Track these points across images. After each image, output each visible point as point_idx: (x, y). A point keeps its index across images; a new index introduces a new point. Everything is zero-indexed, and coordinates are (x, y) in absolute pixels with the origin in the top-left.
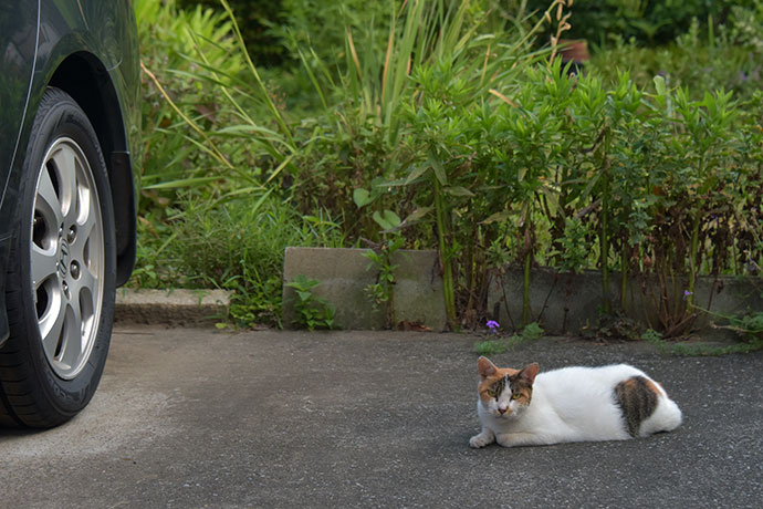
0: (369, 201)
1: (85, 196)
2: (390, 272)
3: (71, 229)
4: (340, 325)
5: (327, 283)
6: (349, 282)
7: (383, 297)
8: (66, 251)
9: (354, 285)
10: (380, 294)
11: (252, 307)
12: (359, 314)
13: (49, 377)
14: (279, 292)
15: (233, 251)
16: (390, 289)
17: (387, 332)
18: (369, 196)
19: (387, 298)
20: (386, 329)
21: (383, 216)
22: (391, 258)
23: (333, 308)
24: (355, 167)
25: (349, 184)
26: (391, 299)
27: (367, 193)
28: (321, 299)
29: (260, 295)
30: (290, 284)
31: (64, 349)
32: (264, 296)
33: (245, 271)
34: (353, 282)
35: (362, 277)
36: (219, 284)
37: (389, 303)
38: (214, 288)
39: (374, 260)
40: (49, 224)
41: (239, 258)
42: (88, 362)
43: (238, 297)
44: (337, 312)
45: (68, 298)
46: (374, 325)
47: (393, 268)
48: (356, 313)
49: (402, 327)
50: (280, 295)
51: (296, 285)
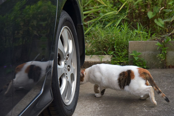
0: (153, 16)
1: (71, 43)
2: (165, 50)
3: (67, 55)
4: (148, 67)
5: (144, 53)
6: (151, 52)
7: (163, 58)
8: (66, 63)
9: (152, 53)
10: (162, 57)
11: (118, 61)
12: (155, 63)
13: (64, 107)
14: (127, 56)
15: (111, 42)
16: (165, 55)
17: (164, 69)
18: (153, 14)
19: (164, 59)
20: (164, 68)
21: (158, 20)
22: (165, 45)
23: (145, 61)
24: (148, 4)
25: (146, 10)
26: (166, 58)
27: (152, 13)
28: (142, 59)
29: (121, 57)
30: (131, 54)
31: (67, 95)
32: (122, 57)
33: (116, 49)
34: (152, 52)
35: (155, 50)
36: (107, 53)
37: (165, 60)
38: (105, 54)
39: (160, 46)
40: (61, 57)
41: (113, 44)
42: (74, 97)
43: (114, 58)
44: (147, 62)
45: (67, 78)
46: (160, 67)
47: (167, 48)
48: (154, 62)
49: (169, 67)
50: (128, 57)
51: (133, 54)
